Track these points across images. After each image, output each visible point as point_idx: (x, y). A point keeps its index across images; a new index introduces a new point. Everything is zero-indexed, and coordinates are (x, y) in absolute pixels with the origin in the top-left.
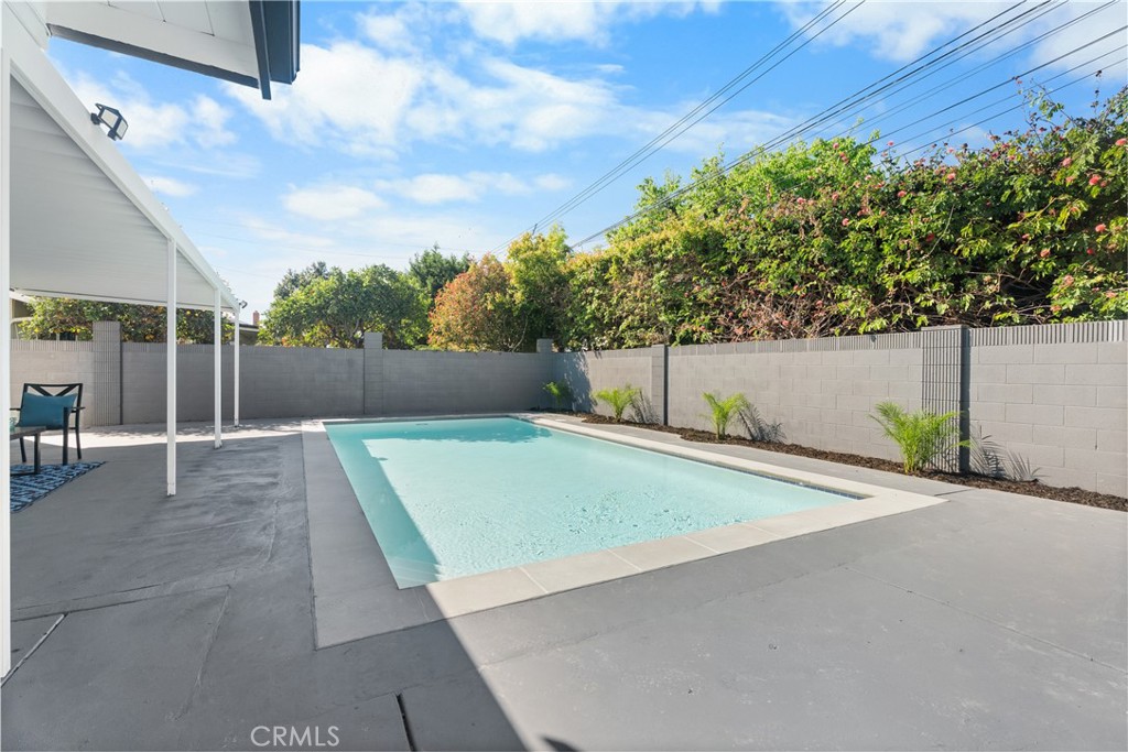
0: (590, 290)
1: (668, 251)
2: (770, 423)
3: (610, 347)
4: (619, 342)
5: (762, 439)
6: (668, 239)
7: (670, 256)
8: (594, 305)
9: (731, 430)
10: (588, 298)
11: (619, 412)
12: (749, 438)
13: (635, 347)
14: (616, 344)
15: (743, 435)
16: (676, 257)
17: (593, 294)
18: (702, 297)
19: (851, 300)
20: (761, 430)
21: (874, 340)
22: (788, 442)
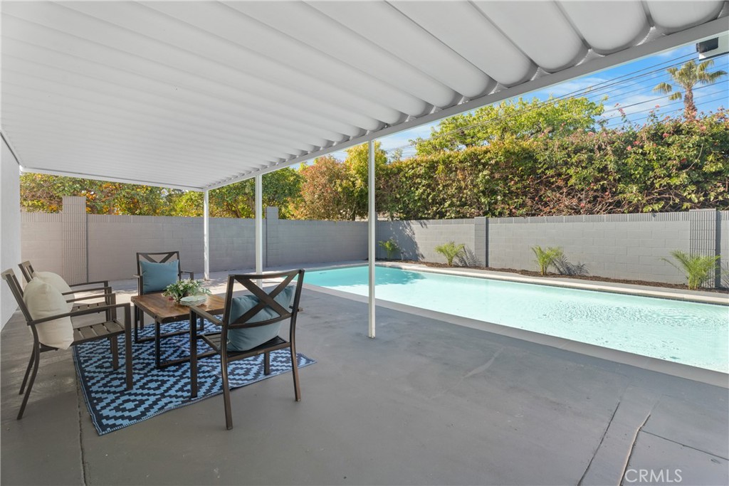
0: (418, 180)
1: (490, 159)
2: (575, 264)
3: (433, 218)
4: (442, 215)
5: (569, 273)
6: (489, 151)
7: (493, 162)
8: (421, 191)
9: (551, 269)
10: (417, 186)
11: (451, 261)
12: (557, 272)
13: (456, 218)
14: (438, 216)
15: (553, 272)
16: (497, 163)
17: (420, 184)
18: (513, 189)
19: (632, 192)
20: (568, 268)
21: (654, 216)
22: (591, 275)
